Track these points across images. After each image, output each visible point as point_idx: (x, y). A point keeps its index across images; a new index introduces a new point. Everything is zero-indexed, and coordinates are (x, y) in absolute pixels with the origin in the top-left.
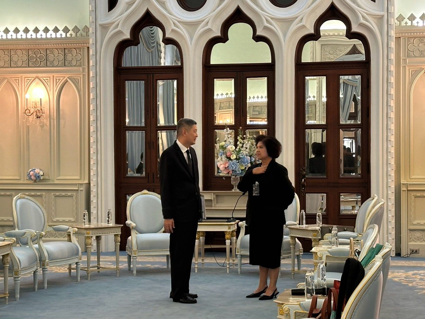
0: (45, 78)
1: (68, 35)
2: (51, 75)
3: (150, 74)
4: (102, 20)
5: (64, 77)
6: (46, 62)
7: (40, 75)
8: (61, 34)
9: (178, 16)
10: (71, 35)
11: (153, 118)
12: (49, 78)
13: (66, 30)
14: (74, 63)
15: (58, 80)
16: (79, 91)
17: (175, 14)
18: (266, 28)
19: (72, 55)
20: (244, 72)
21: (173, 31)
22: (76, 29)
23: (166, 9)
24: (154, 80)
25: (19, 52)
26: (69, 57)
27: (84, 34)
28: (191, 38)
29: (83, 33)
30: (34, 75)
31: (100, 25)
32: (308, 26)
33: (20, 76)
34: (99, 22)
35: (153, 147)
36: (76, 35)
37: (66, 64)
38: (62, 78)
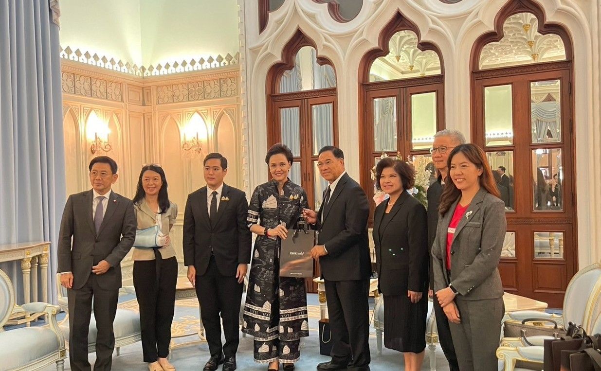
0: (203, 112)
1: (222, 64)
2: (208, 107)
3: (305, 99)
4: (253, 44)
5: (221, 109)
6: (204, 95)
7: (199, 108)
8: (215, 64)
9: (330, 29)
10: (225, 63)
11: (308, 147)
12: (206, 111)
13: (220, 59)
14: (229, 93)
15: (215, 113)
16: (234, 123)
17: (325, 27)
18: (432, 31)
19: (228, 86)
20: (408, 88)
21: (325, 47)
22: (229, 57)
23: (316, 23)
24: (309, 106)
25: (180, 87)
26: (225, 88)
27: (236, 62)
28: (345, 53)
29: (235, 60)
30: (194, 109)
31: (250, 49)
32: (486, 22)
33: (181, 111)
34: (249, 46)
35: (309, 180)
36: (229, 63)
37: (222, 94)
38: (218, 110)
